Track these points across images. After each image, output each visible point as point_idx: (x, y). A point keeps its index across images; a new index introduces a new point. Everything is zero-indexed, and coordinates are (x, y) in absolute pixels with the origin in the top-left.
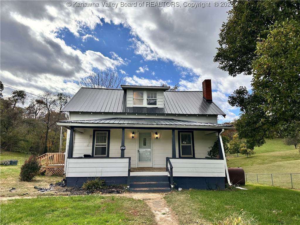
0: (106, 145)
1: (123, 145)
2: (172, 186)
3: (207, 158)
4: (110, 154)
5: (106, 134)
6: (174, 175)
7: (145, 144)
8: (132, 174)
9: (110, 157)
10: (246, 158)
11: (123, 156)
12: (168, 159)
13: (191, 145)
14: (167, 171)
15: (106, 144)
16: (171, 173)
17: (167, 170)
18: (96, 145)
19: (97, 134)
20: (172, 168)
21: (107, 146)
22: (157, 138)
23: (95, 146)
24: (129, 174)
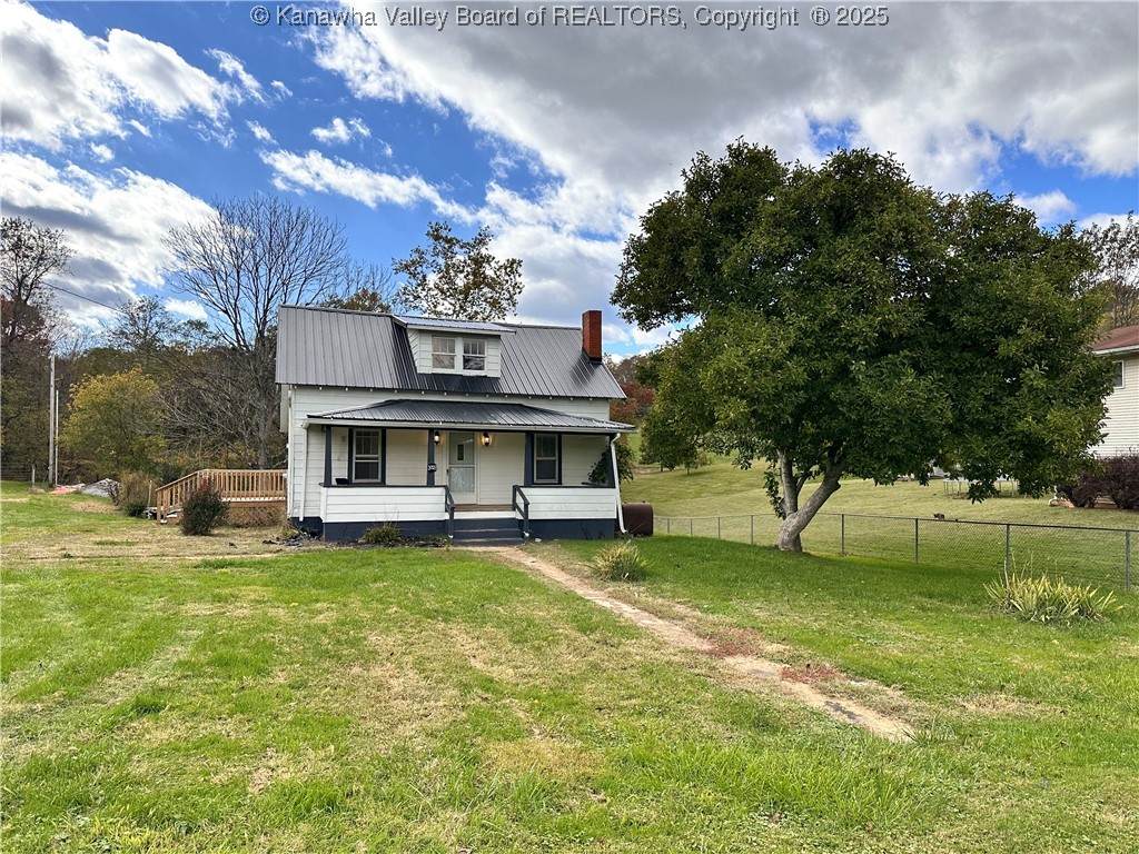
0: (377, 459)
1: (431, 463)
2: (527, 535)
3: (586, 485)
4: (387, 479)
5: (377, 434)
6: (531, 516)
7: (461, 458)
8: (458, 516)
9: (387, 483)
10: (684, 476)
11: (431, 484)
12: (516, 489)
13: (557, 458)
14: (514, 510)
15: (379, 455)
16: (526, 513)
17: (514, 507)
18: (357, 459)
19: (358, 434)
20: (526, 505)
21: (380, 461)
22: (487, 444)
23: (354, 461)
24: (452, 516)
